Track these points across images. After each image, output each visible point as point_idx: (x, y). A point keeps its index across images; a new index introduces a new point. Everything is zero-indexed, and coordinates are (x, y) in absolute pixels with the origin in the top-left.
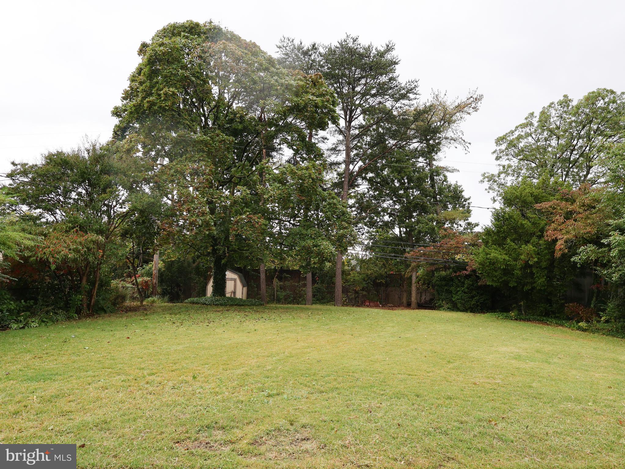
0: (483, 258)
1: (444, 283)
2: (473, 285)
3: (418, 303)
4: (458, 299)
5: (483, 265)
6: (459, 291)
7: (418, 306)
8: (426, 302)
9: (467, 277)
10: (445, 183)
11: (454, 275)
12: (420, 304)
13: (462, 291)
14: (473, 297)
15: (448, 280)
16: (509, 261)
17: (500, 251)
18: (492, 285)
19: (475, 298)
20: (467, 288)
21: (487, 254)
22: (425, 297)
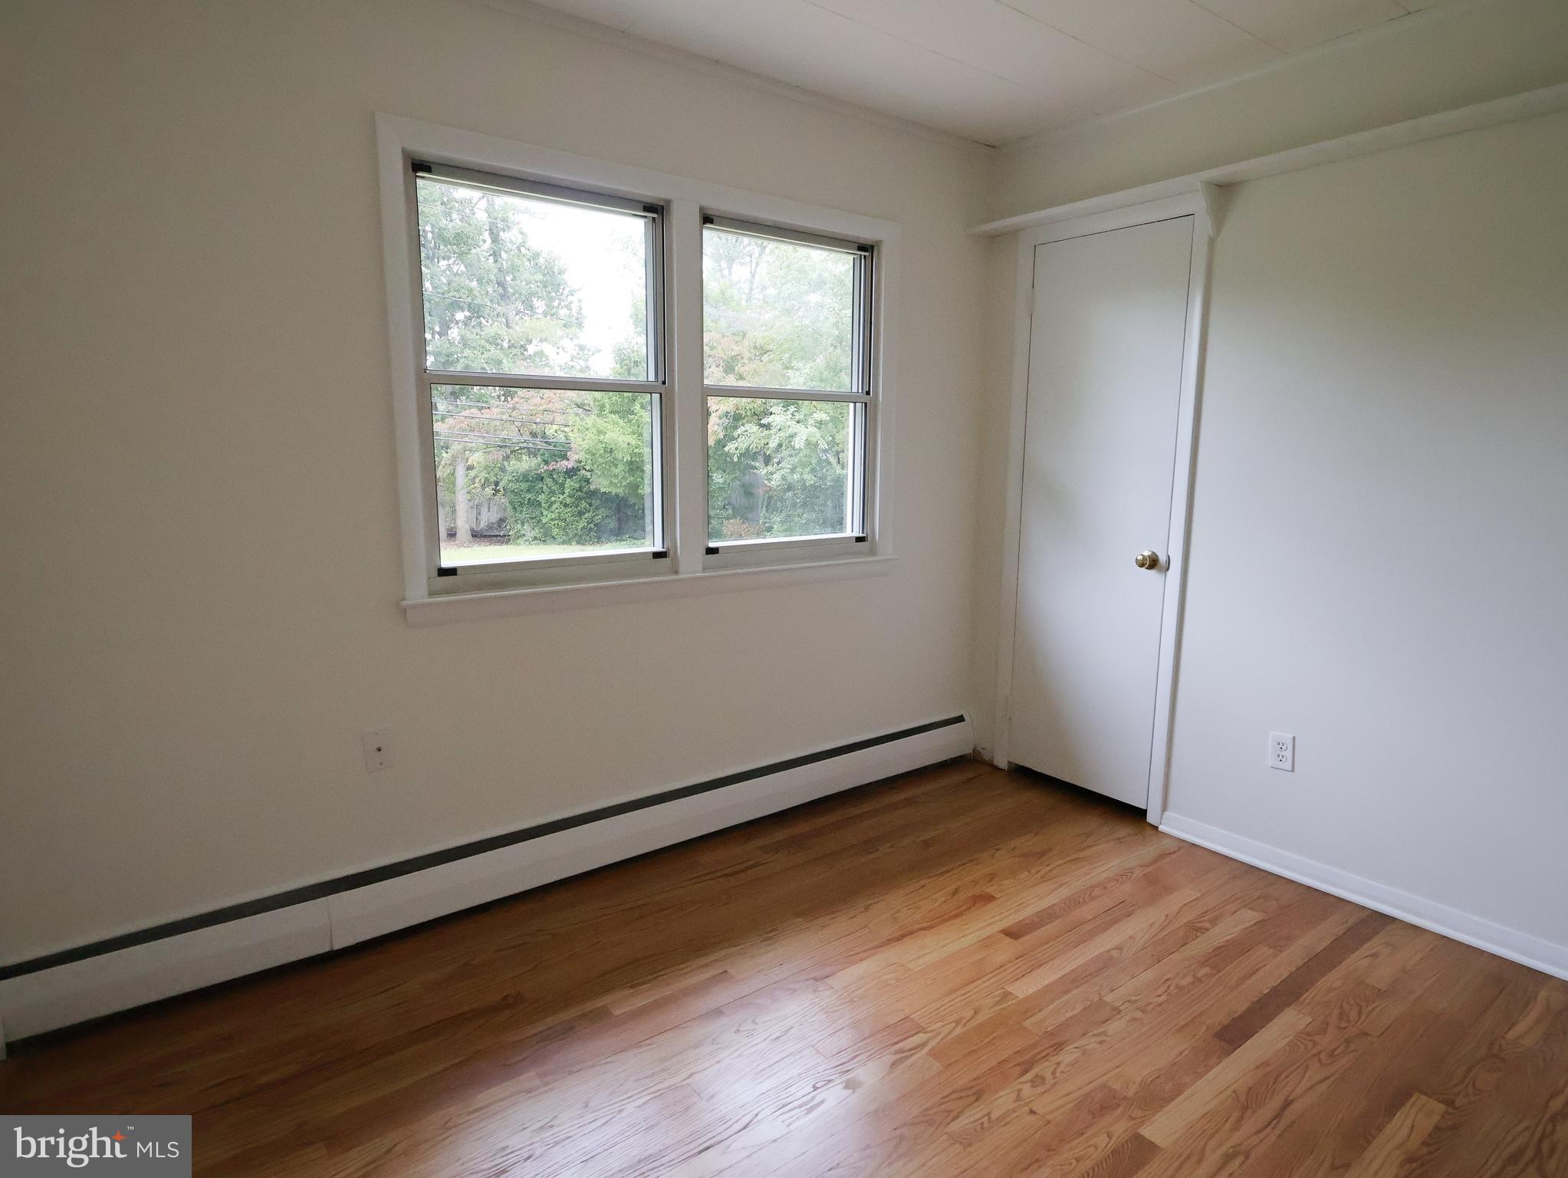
0: (593, 441)
1: (524, 486)
2: (580, 489)
3: (472, 530)
4: (552, 520)
5: (594, 454)
6: (555, 502)
7: (473, 536)
8: (490, 527)
9: (571, 473)
10: (523, 250)
11: (543, 468)
12: (475, 531)
13: (561, 503)
14: (580, 514)
15: (533, 480)
16: (637, 448)
17: (622, 427)
18: (610, 493)
19: (586, 516)
20: (570, 496)
21: (600, 432)
22: (489, 517)
